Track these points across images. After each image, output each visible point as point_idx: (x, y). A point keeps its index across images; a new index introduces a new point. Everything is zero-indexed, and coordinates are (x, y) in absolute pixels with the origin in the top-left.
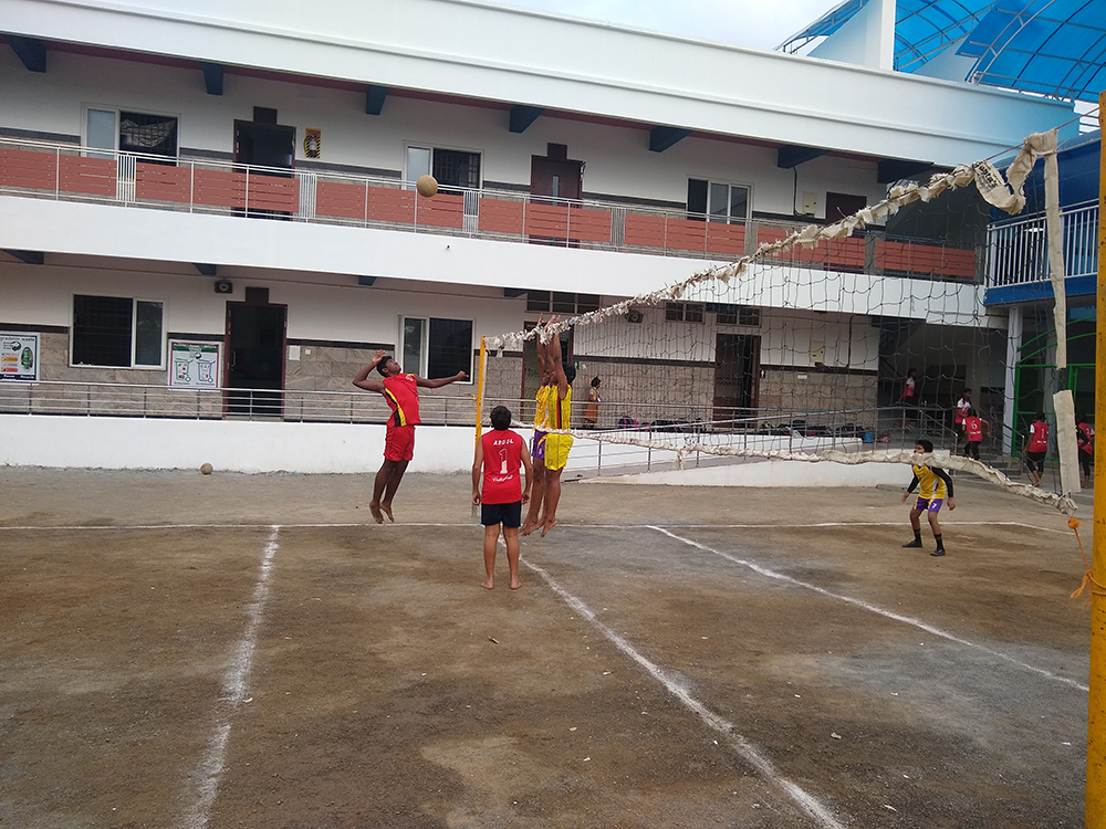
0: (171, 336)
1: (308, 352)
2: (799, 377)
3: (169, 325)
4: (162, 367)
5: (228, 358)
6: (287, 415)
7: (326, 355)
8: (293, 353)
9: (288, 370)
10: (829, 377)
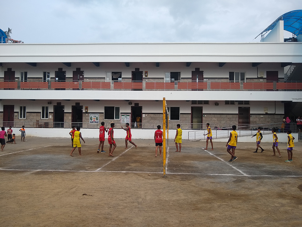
0: (121, 113)
1: (146, 115)
2: (261, 116)
3: (121, 111)
4: (120, 119)
5: (132, 117)
6: (143, 128)
7: (150, 116)
8: (144, 116)
9: (143, 119)
10: (270, 116)
